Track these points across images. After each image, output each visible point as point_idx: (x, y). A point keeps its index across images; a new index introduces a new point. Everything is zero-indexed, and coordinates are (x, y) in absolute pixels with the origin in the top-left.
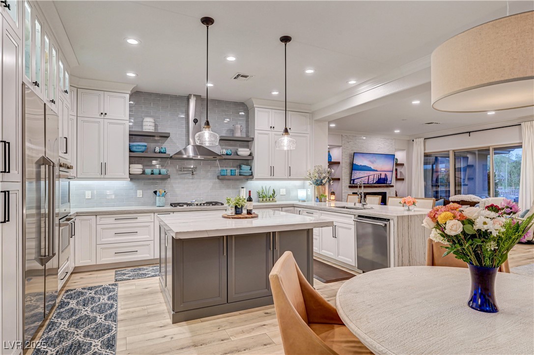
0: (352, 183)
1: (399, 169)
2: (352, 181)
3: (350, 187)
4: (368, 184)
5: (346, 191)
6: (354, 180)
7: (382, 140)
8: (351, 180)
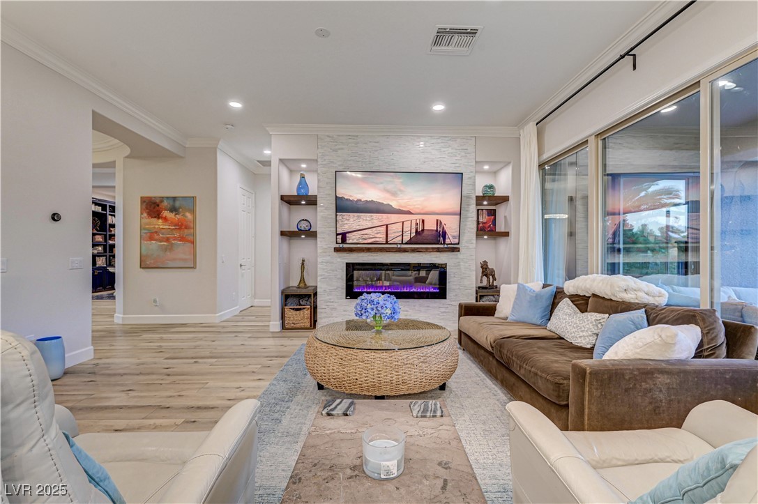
0: (340, 241)
1: (501, 211)
2: (340, 237)
3: (337, 250)
4: (387, 243)
5: (328, 258)
6: (344, 236)
7: (434, 141)
8: (337, 234)
